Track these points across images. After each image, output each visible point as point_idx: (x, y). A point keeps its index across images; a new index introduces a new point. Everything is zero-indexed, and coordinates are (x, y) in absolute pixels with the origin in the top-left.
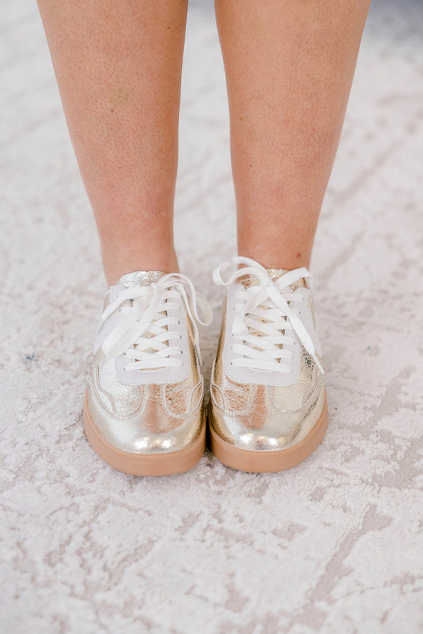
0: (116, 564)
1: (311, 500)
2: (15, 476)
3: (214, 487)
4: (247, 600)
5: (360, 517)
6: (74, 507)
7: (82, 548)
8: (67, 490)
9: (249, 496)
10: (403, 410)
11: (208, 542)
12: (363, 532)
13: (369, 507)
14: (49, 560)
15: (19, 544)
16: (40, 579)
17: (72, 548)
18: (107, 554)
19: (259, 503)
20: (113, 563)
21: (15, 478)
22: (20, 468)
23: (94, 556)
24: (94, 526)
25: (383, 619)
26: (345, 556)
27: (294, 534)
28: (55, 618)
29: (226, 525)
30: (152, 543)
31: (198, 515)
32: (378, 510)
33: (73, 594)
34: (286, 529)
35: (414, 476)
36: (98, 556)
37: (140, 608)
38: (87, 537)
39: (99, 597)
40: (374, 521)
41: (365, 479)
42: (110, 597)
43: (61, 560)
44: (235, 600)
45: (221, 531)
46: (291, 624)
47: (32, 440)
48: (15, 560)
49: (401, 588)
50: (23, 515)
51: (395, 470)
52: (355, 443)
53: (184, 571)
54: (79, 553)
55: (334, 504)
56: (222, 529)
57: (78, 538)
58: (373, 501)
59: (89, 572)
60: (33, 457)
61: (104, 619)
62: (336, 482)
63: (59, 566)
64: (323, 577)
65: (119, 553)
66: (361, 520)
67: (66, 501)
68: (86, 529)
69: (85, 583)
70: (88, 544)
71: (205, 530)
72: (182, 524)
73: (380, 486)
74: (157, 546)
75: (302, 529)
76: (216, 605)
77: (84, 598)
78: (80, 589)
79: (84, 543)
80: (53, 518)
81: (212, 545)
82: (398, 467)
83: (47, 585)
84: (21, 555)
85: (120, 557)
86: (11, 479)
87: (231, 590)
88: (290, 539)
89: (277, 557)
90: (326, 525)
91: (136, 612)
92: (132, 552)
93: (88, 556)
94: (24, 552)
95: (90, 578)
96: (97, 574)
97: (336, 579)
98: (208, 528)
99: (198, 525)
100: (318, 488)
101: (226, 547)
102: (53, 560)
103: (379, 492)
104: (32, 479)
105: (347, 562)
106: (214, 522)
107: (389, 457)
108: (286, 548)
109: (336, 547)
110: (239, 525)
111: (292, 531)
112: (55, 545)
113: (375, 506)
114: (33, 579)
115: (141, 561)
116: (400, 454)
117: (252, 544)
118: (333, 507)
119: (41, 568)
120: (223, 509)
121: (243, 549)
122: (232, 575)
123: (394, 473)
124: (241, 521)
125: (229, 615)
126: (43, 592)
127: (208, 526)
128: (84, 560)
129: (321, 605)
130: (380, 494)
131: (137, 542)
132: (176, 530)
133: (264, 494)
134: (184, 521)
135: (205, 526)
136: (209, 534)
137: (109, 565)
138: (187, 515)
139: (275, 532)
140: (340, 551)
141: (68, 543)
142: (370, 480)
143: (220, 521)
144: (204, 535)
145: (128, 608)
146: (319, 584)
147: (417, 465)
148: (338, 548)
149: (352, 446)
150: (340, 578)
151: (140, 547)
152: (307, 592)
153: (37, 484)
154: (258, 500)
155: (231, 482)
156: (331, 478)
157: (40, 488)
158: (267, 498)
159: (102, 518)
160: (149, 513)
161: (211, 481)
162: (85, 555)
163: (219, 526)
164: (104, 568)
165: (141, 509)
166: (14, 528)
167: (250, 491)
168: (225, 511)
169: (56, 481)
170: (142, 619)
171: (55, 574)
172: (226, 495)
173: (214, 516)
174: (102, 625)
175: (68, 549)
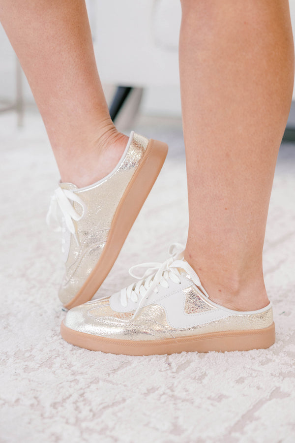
1: (236, 383)
2: (39, 365)
3: (171, 374)
4: (185, 430)
5: (269, 393)
6: (76, 381)
7: (77, 401)
8: (72, 373)
9: (194, 379)
11: (163, 401)
12: (270, 399)
13: (275, 388)
14: (54, 405)
15: (36, 398)
16: (47, 415)
17: (72, 399)
18: (93, 404)
20: (97, 409)
21: (39, 367)
22: (43, 362)
23: (85, 405)
24: (86, 390)
26: (256, 411)
27: (222, 399)
28: (53, 434)
29: (175, 393)
30: (124, 400)
31: (158, 388)
32: (281, 390)
33: (67, 423)
34: (217, 397)
36: (88, 405)
37: (111, 431)
38: (82, 395)
39: (84, 425)
40: (276, 393)
41: (274, 374)
42: (92, 425)
43: (62, 406)
44: (176, 429)
45: (173, 396)
47: (54, 350)
48: (32, 405)
49: (293, 428)
50: (41, 384)
53: (144, 414)
54: (75, 403)
55: (251, 385)
57: (75, 396)
58: (277, 385)
59: (80, 412)
60: (53, 357)
61: (86, 436)
62: (254, 375)
64: (239, 421)
65: (101, 404)
67: (71, 378)
68: (82, 391)
69: (76, 417)
70: (82, 399)
71: (161, 395)
72: (146, 392)
73: (284, 378)
74: (128, 402)
75: (227, 397)
76: (163, 432)
77: (74, 425)
78: (72, 420)
79: (79, 398)
80: (61, 385)
81: (165, 402)
83: (51, 418)
84: (36, 403)
85: (102, 406)
86: (36, 367)
87: (175, 425)
88: (219, 402)
89: (208, 410)
90: (244, 395)
91: (108, 433)
92: (111, 404)
93: (81, 404)
94: (39, 402)
95: (80, 415)
96: (85, 412)
97: (248, 422)
98: (164, 394)
99: (157, 392)
100: (241, 378)
101: (174, 404)
102: (57, 406)
103: (282, 380)
104: (50, 367)
105: (256, 414)
106: (168, 391)
107: (292, 364)
108: (216, 406)
110: (185, 393)
111: (220, 397)
112: (59, 399)
113: (279, 388)
114: (42, 415)
115: (116, 408)
117: (192, 403)
118: (250, 387)
119: (48, 409)
120: (175, 385)
121: (186, 405)
122: (177, 418)
124: (187, 391)
125: (172, 437)
128: (77, 407)
129: (236, 435)
130: (283, 381)
131: (115, 400)
132: (142, 394)
133: (204, 378)
134: (148, 390)
135: (162, 393)
136: (163, 397)
137: (94, 409)
138: (151, 388)
139: (209, 398)
140: (252, 409)
141: (68, 398)
142: (278, 375)
143: (172, 391)
144: (160, 397)
145: (102, 431)
146: (236, 424)
148: (251, 407)
149: (267, 358)
150: (251, 422)
151: (116, 402)
152: (227, 428)
153: (53, 369)
154: (200, 382)
155: (183, 372)
156: (251, 373)
157: (55, 372)
158: (205, 381)
159: (93, 387)
160: (125, 386)
161: (169, 372)
162: (78, 404)
163: (171, 393)
164: (91, 410)
165: (121, 384)
166: (34, 390)
167: (196, 377)
168: (177, 386)
169: (66, 368)
170: (112, 437)
171: (57, 412)
172: (178, 378)
173: (169, 388)
174: (84, 439)
175: (68, 401)
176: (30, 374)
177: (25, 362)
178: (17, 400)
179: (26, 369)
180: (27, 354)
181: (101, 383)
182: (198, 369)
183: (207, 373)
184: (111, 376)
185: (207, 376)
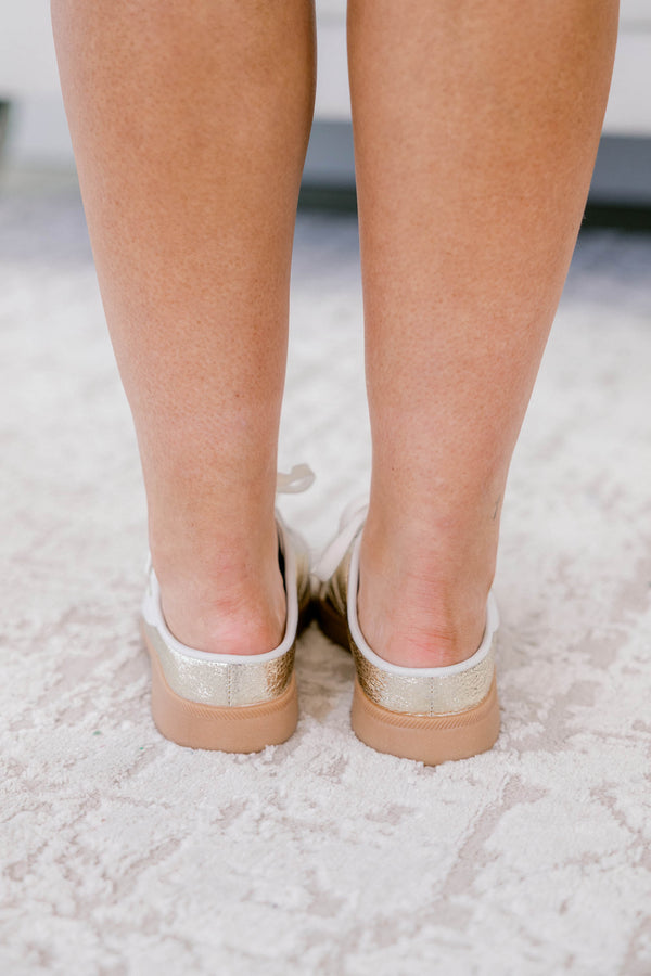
0: (122, 871)
1: (418, 774)
3: (263, 769)
4: (340, 903)
5: (498, 790)
7: (64, 856)
9: (320, 774)
10: (535, 663)
11: (267, 835)
12: (507, 807)
13: (507, 778)
14: (12, 874)
17: (49, 854)
18: (105, 858)
19: (339, 782)
20: (118, 870)
23: (85, 862)
24: (78, 827)
25: (563, 909)
26: (485, 839)
27: (399, 817)
28: (30, 947)
29: (290, 813)
30: (176, 842)
31: (245, 804)
32: (524, 780)
33: (55, 913)
34: (386, 812)
35: (568, 737)
36: (92, 862)
37: (170, 923)
38: (73, 841)
39: (99, 914)
40: (515, 791)
42: (119, 912)
43: (31, 872)
44: (320, 902)
46: (418, 928)
49: (582, 869)
51: (539, 733)
53: (234, 872)
54: (60, 861)
55: (454, 777)
56: (284, 819)
57: (58, 843)
58: (512, 770)
59: (80, 883)
61: (112, 942)
63: (28, 879)
64: (455, 866)
65: (125, 857)
66: (501, 794)
68: (68, 833)
69: (75, 897)
70: (73, 849)
71: (258, 821)
72: (220, 816)
73: (520, 752)
74: (185, 844)
75: (411, 811)
76: (291, 912)
77: (76, 916)
78: (67, 906)
79: (67, 848)
80: (12, 822)
81: (272, 838)
82: (541, 729)
83: (12, 905)
85: (127, 862)
87: (313, 891)
88: (394, 824)
89: (378, 847)
90: (447, 803)
91: (164, 928)
92: (146, 855)
93: (75, 863)
95: (81, 891)
96: (92, 884)
97: (477, 867)
98: (263, 817)
99: (245, 815)
101: (295, 839)
102: (18, 874)
103: (519, 758)
105: (489, 845)
106: (271, 809)
108: (391, 834)
109: (468, 828)
110: (311, 811)
111: (394, 814)
112: (20, 855)
113: (517, 777)
115: (162, 864)
116: (542, 714)
117: (335, 833)
118: (453, 781)
120: (282, 793)
121: (324, 839)
122: (312, 873)
123: (537, 735)
124: (313, 805)
125: (316, 922)
127: (263, 815)
128: (69, 870)
129: (462, 900)
130: (523, 760)
131: (152, 842)
132: (212, 823)
133: (342, 771)
134: (222, 812)
135: (257, 816)
136: (265, 824)
137: (111, 871)
138: (227, 805)
139: (368, 817)
140: (475, 833)
141: (40, 850)
143: (281, 808)
144: (258, 827)
145: (149, 924)
146: (451, 875)
147: (570, 724)
148: (472, 830)
150: (484, 865)
151: (158, 848)
152: (434, 886)
154: (335, 779)
155: (290, 761)
158: (348, 776)
159: (92, 818)
160: (166, 806)
161: (257, 763)
162: (70, 863)
163: (280, 814)
164: (104, 876)
165: (153, 803)
167: (322, 770)
168: (286, 796)
170: (175, 937)
171: (24, 890)
172: (284, 776)
173: (271, 802)
174: (110, 951)
175: (42, 858)
181: (106, 805)
182: (323, 749)
183: (345, 756)
184: (124, 785)
185: (347, 763)
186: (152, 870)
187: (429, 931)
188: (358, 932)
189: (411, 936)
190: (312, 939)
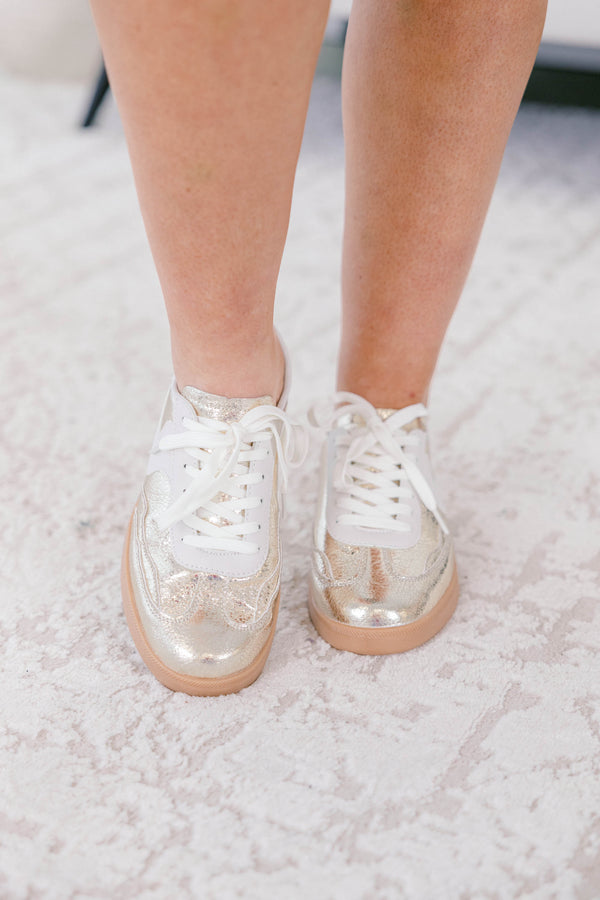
0: (196, 748)
1: (439, 677)
2: (68, 652)
3: (316, 664)
4: (362, 787)
5: (500, 696)
6: (144, 686)
7: (153, 731)
8: (134, 668)
9: (361, 672)
10: (549, 578)
11: (311, 724)
12: (505, 711)
13: (510, 684)
14: (113, 743)
15: (75, 727)
16: (102, 765)
17: (141, 730)
18: (184, 735)
19: (374, 680)
20: (193, 748)
21: (68, 655)
22: (75, 644)
23: (169, 739)
24: (166, 706)
25: (534, 806)
26: (483, 739)
27: (418, 715)
28: (122, 807)
29: (332, 705)
30: (240, 725)
31: (298, 694)
32: (523, 687)
33: (143, 781)
34: (408, 709)
35: (565, 650)
36: (174, 739)
37: (228, 796)
38: (160, 718)
39: (176, 784)
40: (514, 697)
41: (504, 654)
42: (190, 783)
43: (128, 744)
44: (346, 787)
45: (327, 712)
46: (417, 814)
47: (89, 614)
48: (71, 744)
49: (555, 773)
50: (79, 695)
51: (542, 644)
52: (492, 614)
53: (282, 754)
54: (150, 736)
55: (467, 681)
56: (327, 710)
57: (149, 719)
58: (515, 677)
59: (163, 756)
60: (91, 630)
61: (182, 808)
62: (470, 657)
63: (125, 750)
64: (455, 761)
65: (200, 736)
66: (502, 700)
67: (132, 680)
68: (159, 709)
69: (159, 769)
70: (161, 726)
71: (306, 711)
72: (278, 704)
73: (524, 661)
74: (248, 728)
75: (428, 710)
76: (322, 793)
77: (158, 785)
78: (152, 775)
79: (156, 725)
80: (117, 697)
81: (315, 726)
82: (545, 641)
83: (112, 770)
84: (78, 739)
85: (201, 741)
86: (64, 656)
87: (341, 777)
88: (412, 721)
89: (397, 741)
90: (458, 704)
91: (223, 800)
92: (217, 734)
93: (162, 738)
94: (82, 735)
95: (164, 763)
96: (173, 758)
97: (472, 763)
98: (311, 708)
99: (297, 704)
100: (447, 665)
101: (333, 729)
102: (118, 745)
103: (522, 667)
104: (89, 655)
105: (485, 745)
106: (318, 702)
107: (534, 628)
108: (409, 730)
109: (471, 728)
110: (350, 705)
111: (415, 711)
112: (120, 727)
113: (518, 685)
114: (93, 765)
115: (228, 744)
116: (548, 627)
117: (365, 725)
118: (466, 685)
119: (103, 752)
120: (328, 687)
121: (355, 730)
122: (342, 760)
123: (541, 647)
124: (352, 700)
125: (340, 804)
126: (104, 778)
127: (311, 706)
128: (156, 744)
129: (455, 793)
130: (525, 670)
131: (222, 724)
132: (270, 710)
133: (379, 670)
134: (280, 700)
135: (306, 706)
136: (312, 715)
137: (188, 748)
138: (285, 694)
139: (394, 713)
140: (476, 733)
141: (136, 725)
142: (511, 655)
143: (326, 701)
144: (306, 716)
145: (212, 796)
146: (451, 769)
147: (569, 638)
148: (473, 731)
149: (487, 618)
150: (478, 763)
151: (226, 729)
152: (436, 778)
153: (95, 660)
154: (372, 677)
155: (339, 657)
156: (462, 653)
157: (100, 665)
158: (382, 676)
161: (313, 657)
162: (158, 739)
163: (324, 706)
164: (182, 751)
166: (69, 709)
167: (363, 667)
168: (331, 690)
169: (120, 658)
170: (231, 808)
171: (121, 759)
172: (332, 671)
173: (318, 695)
174: (180, 816)
175: (136, 732)
176: (54, 672)
177: (40, 645)
178: (42, 733)
179: (45, 661)
180: (40, 628)
186: (220, 748)
187: (426, 818)
188: (370, 813)
189: (411, 821)
190: (334, 818)
